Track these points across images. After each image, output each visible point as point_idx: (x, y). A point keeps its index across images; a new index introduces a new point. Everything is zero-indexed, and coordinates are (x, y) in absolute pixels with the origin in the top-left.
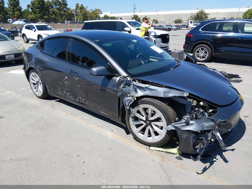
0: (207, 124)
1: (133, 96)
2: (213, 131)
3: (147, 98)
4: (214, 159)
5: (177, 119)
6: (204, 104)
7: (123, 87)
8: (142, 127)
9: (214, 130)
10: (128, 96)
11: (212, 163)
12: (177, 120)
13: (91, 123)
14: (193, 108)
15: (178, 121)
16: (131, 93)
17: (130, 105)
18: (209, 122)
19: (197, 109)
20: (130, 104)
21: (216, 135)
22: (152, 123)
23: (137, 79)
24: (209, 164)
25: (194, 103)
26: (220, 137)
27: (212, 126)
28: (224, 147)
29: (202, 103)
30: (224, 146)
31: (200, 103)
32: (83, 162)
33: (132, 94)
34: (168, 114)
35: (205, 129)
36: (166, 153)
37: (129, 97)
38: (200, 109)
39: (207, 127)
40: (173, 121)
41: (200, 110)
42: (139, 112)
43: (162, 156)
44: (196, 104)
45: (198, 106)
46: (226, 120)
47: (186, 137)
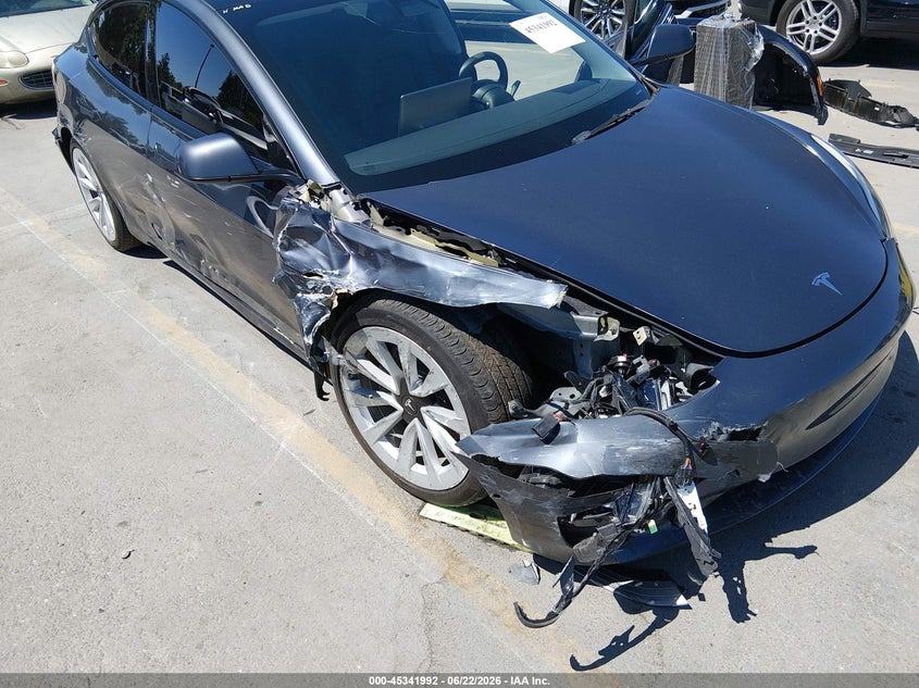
0: (637, 445)
1: (327, 290)
2: (667, 480)
3: (389, 302)
4: (681, 601)
5: (512, 404)
6: (658, 336)
7: (285, 243)
8: (392, 419)
9: (672, 476)
10: (310, 287)
11: (666, 614)
12: (511, 411)
13: (244, 369)
14: (604, 354)
15: (517, 416)
16: (320, 271)
17: (320, 328)
18: (651, 437)
19: (622, 359)
20: (319, 323)
21: (678, 503)
22: (422, 409)
23: (373, 202)
24: (654, 617)
25: (609, 332)
26: (698, 514)
27: (662, 457)
28: (712, 563)
29: (641, 335)
30: (710, 559)
31: (635, 333)
32: (125, 554)
33: (326, 278)
34: (471, 382)
35: (624, 471)
36: (479, 542)
37: (314, 290)
38: (635, 361)
39: (635, 461)
40: (495, 415)
41: (640, 364)
42: (368, 356)
43: (454, 557)
44: (616, 335)
45: (626, 344)
46: (753, 426)
47: (520, 502)
